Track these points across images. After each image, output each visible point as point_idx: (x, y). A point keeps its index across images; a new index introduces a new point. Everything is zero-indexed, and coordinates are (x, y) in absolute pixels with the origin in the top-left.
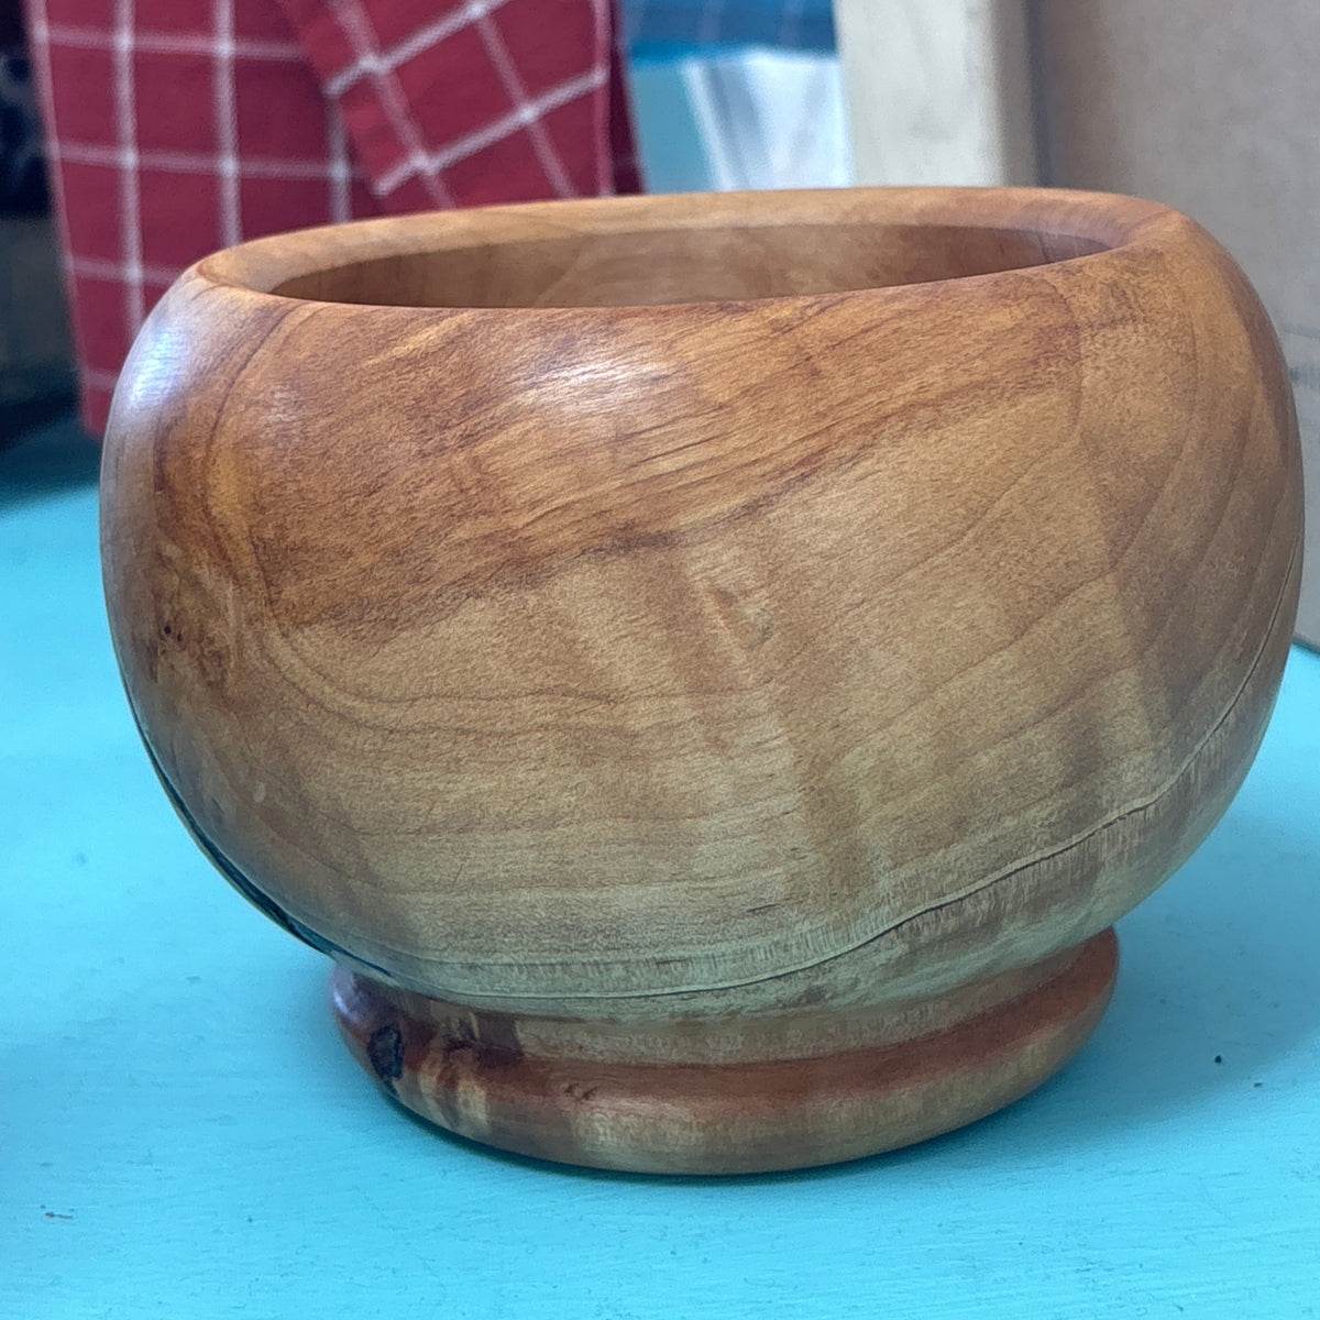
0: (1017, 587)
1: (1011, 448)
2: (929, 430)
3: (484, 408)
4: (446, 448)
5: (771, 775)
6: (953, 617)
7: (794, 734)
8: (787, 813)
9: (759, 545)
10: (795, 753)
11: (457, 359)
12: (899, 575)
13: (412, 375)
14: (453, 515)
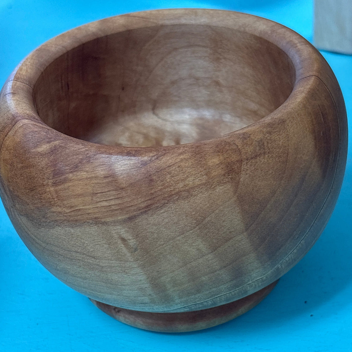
0: (213, 239)
1: (213, 203)
2: (186, 199)
3: (59, 176)
4: (49, 185)
5: (141, 280)
6: (192, 248)
7: (146, 272)
8: (146, 288)
9: (133, 228)
10: (147, 276)
11: (53, 158)
12: (175, 238)
13: (41, 159)
14: (51, 204)
